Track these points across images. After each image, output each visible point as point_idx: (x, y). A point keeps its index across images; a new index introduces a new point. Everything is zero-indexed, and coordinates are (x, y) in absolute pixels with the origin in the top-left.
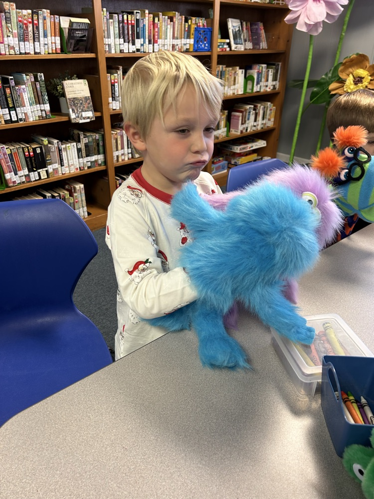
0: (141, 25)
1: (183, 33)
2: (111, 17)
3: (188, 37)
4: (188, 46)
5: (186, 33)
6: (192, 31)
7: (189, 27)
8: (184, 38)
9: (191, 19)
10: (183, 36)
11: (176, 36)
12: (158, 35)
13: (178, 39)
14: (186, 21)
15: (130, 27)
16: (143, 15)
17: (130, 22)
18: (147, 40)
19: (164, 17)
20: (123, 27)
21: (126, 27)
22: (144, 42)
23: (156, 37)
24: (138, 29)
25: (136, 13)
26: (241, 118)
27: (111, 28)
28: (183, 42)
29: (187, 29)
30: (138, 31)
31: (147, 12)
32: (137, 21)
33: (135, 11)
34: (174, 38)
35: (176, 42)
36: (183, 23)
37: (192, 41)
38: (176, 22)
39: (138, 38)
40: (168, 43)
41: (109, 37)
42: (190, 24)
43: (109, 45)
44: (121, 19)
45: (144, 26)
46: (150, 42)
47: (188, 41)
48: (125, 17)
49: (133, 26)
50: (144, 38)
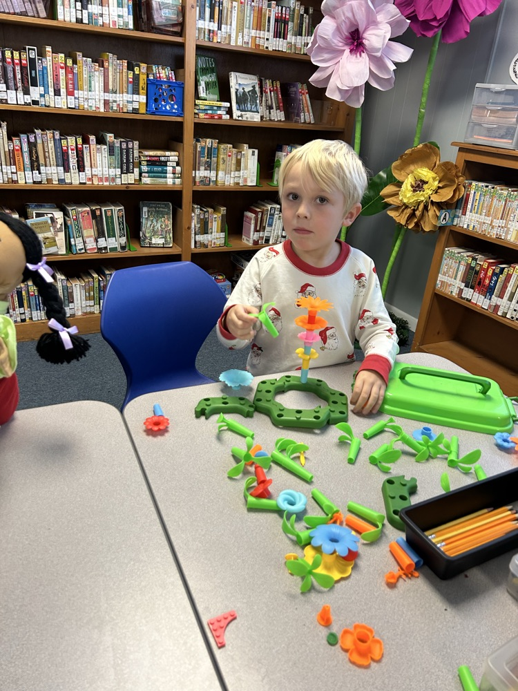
0: (39, 68)
1: (125, 85)
3: (136, 91)
4: (136, 106)
5: (130, 85)
6: (142, 83)
7: (136, 78)
8: (127, 93)
9: (139, 66)
10: (125, 90)
11: (111, 88)
12: (73, 84)
13: (116, 93)
14: (130, 68)
15: (18, 68)
16: (41, 54)
17: (17, 61)
18: (51, 90)
19: (84, 59)
20: (4, 68)
21: (10, 68)
22: (46, 92)
23: (70, 86)
24: (33, 72)
25: (29, 49)
26: (253, 222)
28: (125, 99)
29: (131, 80)
30: (33, 75)
31: (49, 49)
32: (32, 61)
33: (27, 47)
34: (106, 90)
35: (110, 97)
36: (125, 70)
37: (143, 99)
38: (110, 68)
39: (34, 84)
40: (97, 97)
42: (137, 72)
45: (45, 69)
46: (57, 93)
47: (136, 97)
48: (8, 54)
49: (23, 68)
50: (45, 85)
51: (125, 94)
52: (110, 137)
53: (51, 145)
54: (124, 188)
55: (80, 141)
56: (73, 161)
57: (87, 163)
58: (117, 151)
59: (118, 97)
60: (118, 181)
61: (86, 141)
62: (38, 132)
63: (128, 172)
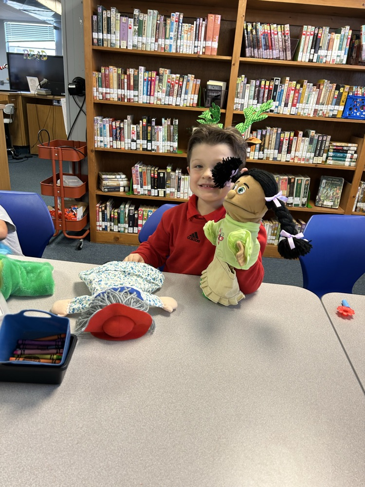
0: (279, 90)
1: (331, 99)
2: (248, 82)
3: (338, 103)
4: (335, 113)
5: (335, 100)
6: (344, 98)
7: (340, 95)
8: (331, 104)
9: (344, 87)
10: (330, 103)
11: (321, 101)
12: (297, 100)
13: (323, 105)
14: (338, 88)
15: (267, 91)
16: (282, 82)
17: (267, 87)
18: (283, 104)
19: (308, 84)
20: (259, 91)
21: (262, 91)
22: (280, 104)
23: (295, 101)
24: (275, 93)
25: (276, 79)
27: (247, 91)
28: (329, 108)
29: (336, 96)
30: (275, 95)
31: (288, 79)
32: (276, 87)
33: (275, 78)
34: (318, 103)
35: (319, 107)
36: (333, 90)
37: (341, 108)
38: (324, 89)
39: (274, 100)
40: (310, 107)
41: (243, 97)
42: (341, 91)
43: (242, 105)
44: (258, 83)
45: (282, 91)
46: (286, 105)
47: (337, 107)
48: (263, 83)
49: (270, 91)
50: (280, 101)
51: (329, 105)
52: (312, 133)
53: (274, 136)
54: (313, 166)
55: (292, 134)
56: (285, 147)
57: (293, 149)
58: (315, 142)
59: (324, 108)
60: (311, 161)
61: (296, 135)
62: (269, 128)
63: (319, 155)
